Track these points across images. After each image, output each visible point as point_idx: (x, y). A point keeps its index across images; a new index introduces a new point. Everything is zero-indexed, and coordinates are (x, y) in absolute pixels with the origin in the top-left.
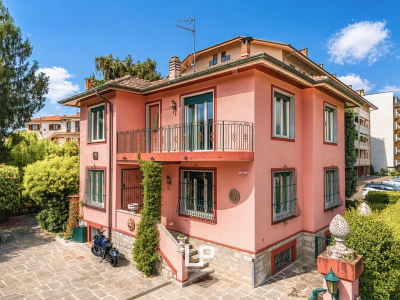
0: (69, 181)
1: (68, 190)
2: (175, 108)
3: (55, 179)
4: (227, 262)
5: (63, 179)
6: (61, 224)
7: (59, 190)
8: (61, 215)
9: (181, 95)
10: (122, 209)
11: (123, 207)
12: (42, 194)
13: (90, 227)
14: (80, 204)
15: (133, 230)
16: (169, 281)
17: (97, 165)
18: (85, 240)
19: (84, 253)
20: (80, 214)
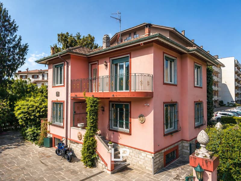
0: (41, 111)
2: (106, 66)
4: (137, 158)
9: (110, 58)
10: (74, 126)
13: (54, 138)
14: (48, 124)
15: (81, 139)
16: (102, 170)
17: (59, 100)
18: (51, 146)
19: (51, 154)
20: (48, 130)
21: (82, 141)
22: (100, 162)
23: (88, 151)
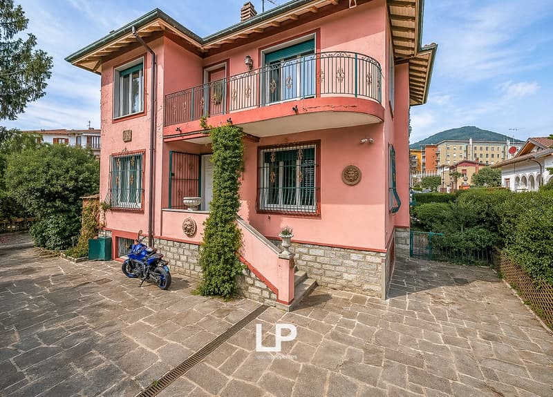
0: (81, 177)
1: (81, 189)
2: (251, 67)
3: (60, 172)
4: (337, 268)
5: (73, 173)
6: (69, 237)
7: (67, 189)
8: (70, 224)
9: (260, 50)
10: (170, 207)
11: (172, 205)
12: (38, 194)
13: (117, 238)
14: (100, 208)
15: (194, 235)
16: (262, 304)
17: (129, 149)
18: (109, 257)
19: (108, 275)
20: (101, 221)
21: (199, 238)
22: (252, 285)
23: (220, 258)
